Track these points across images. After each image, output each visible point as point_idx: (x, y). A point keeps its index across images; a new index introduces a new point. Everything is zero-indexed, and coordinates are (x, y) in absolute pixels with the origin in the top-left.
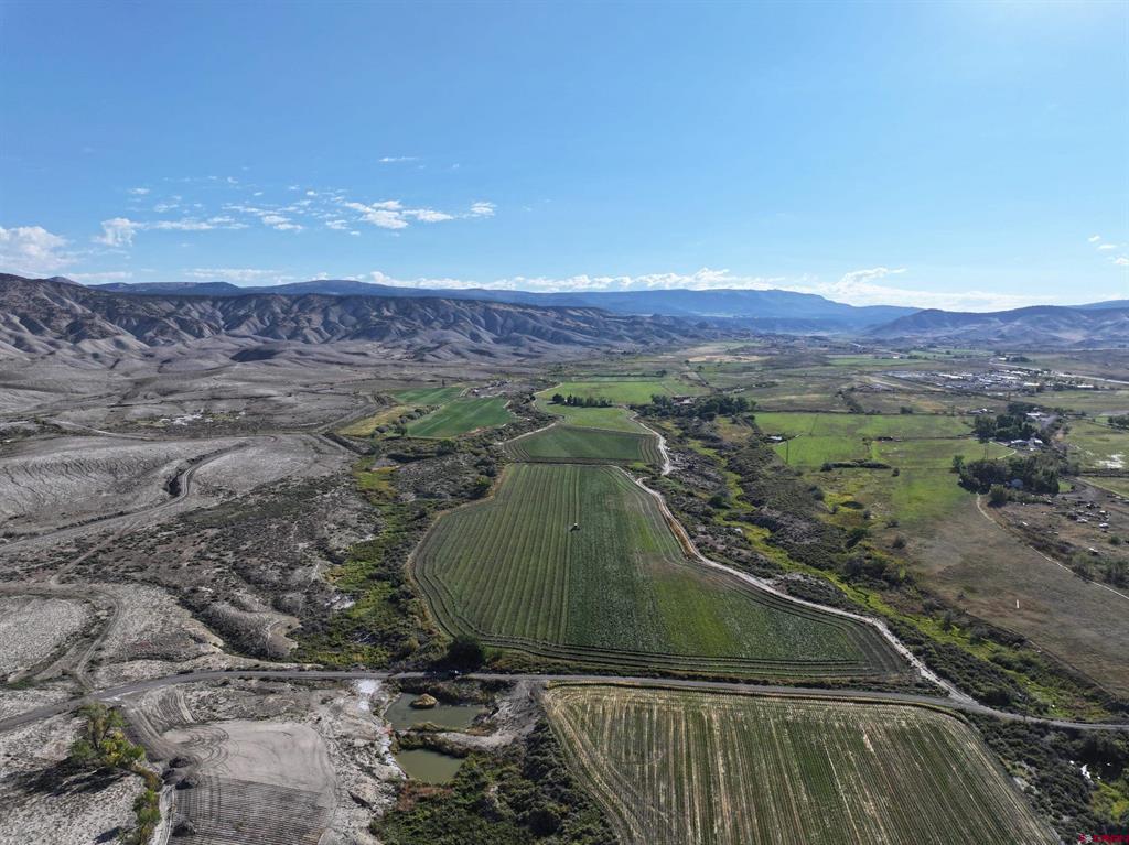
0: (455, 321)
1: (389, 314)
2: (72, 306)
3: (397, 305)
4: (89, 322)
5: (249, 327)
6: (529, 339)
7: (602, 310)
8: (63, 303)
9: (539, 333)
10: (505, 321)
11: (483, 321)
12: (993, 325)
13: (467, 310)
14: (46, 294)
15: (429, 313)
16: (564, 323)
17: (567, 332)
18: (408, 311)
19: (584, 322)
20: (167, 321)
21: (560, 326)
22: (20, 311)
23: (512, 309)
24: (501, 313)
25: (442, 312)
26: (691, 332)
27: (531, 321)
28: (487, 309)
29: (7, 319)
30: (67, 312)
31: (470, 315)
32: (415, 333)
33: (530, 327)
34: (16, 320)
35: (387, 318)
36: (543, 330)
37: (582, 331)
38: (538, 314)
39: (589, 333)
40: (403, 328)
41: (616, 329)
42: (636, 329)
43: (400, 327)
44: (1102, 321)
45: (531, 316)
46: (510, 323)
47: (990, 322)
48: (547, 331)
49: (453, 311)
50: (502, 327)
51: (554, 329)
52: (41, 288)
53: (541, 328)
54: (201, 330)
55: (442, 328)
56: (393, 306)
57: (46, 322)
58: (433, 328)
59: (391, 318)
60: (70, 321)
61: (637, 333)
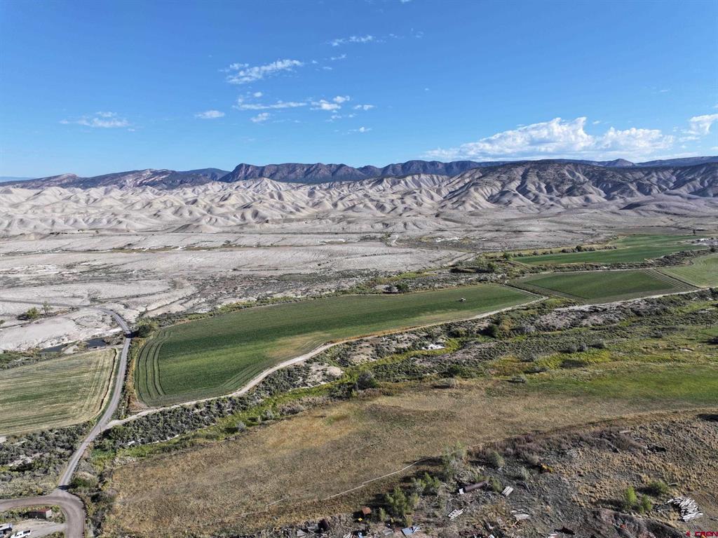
2: (579, 177)
4: (579, 186)
5: (689, 188)
8: (574, 175)
14: (568, 171)
20: (629, 185)
22: (548, 181)
29: (539, 185)
30: (572, 181)
34: (543, 186)
52: (567, 167)
54: (651, 190)
57: (557, 187)
60: (571, 186)
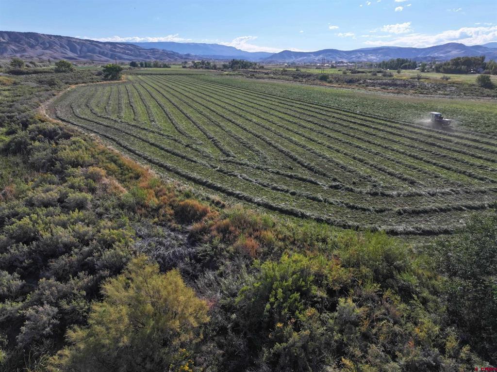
0: (50, 46)
1: (4, 41)
3: (10, 37)
6: (98, 56)
7: (136, 46)
9: (103, 54)
10: (82, 48)
11: (67, 47)
12: (311, 57)
13: (56, 41)
15: (32, 41)
16: (117, 50)
17: (119, 54)
18: (17, 40)
19: (128, 50)
21: (115, 51)
23: (84, 42)
24: (78, 43)
25: (41, 41)
26: (184, 57)
27: (97, 48)
28: (69, 41)
31: (59, 44)
32: (24, 51)
33: (97, 51)
35: (4, 43)
36: (105, 53)
37: (128, 54)
38: (101, 45)
39: (131, 55)
40: (16, 49)
41: (145, 54)
42: (156, 54)
43: (13, 47)
44: (351, 55)
45: (97, 46)
46: (85, 49)
47: (310, 56)
48: (107, 53)
49: (48, 41)
50: (80, 51)
51: (111, 53)
53: (104, 52)
55: (43, 49)
56: (6, 37)
58: (36, 49)
59: (7, 43)
61: (156, 56)
